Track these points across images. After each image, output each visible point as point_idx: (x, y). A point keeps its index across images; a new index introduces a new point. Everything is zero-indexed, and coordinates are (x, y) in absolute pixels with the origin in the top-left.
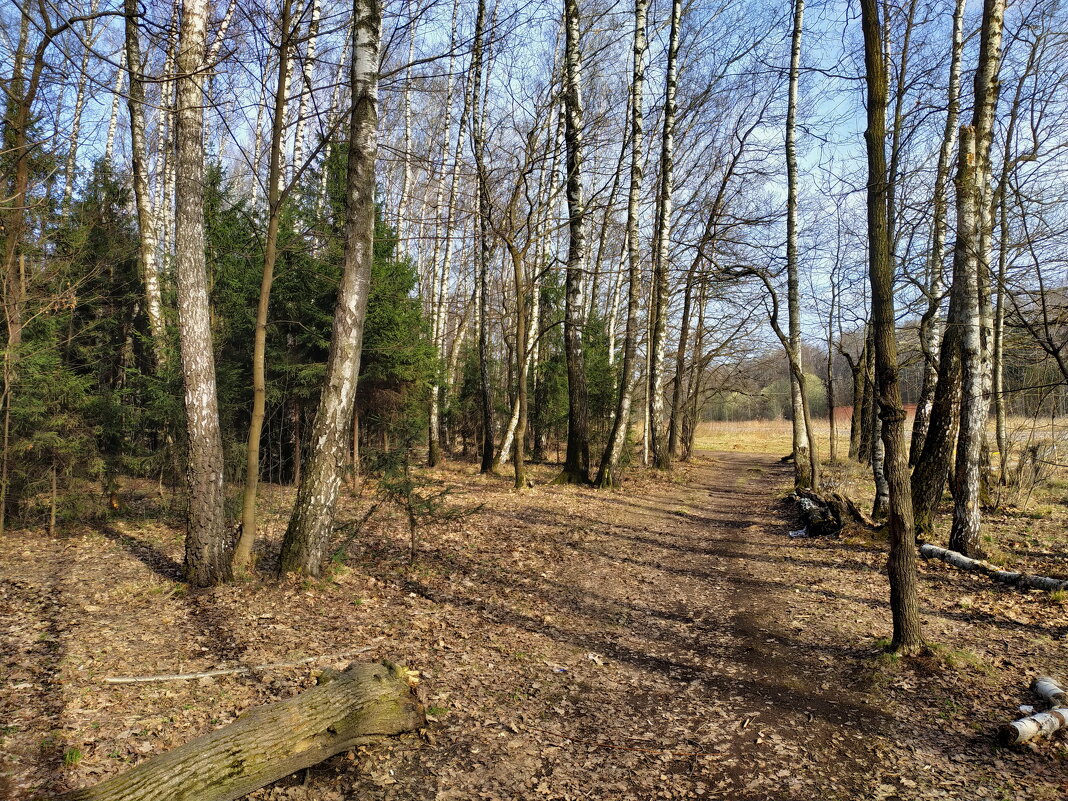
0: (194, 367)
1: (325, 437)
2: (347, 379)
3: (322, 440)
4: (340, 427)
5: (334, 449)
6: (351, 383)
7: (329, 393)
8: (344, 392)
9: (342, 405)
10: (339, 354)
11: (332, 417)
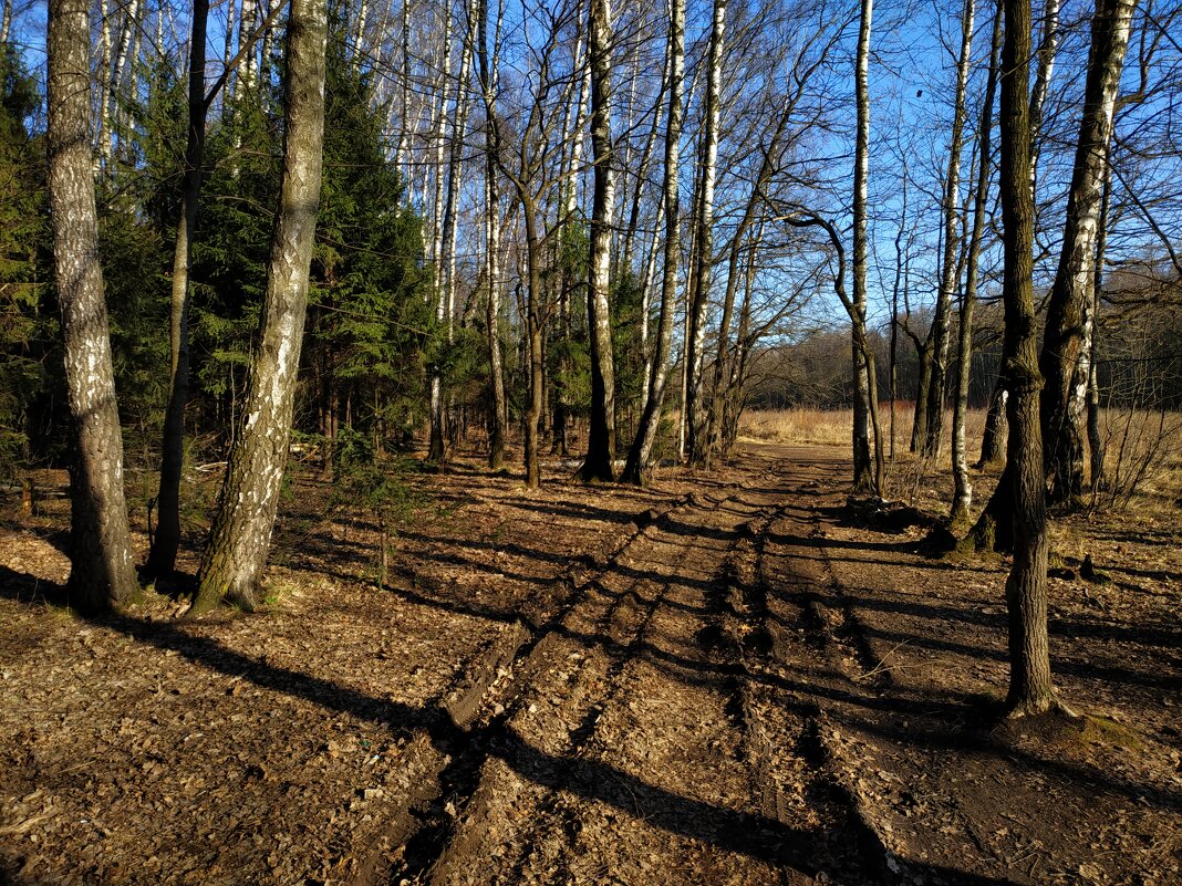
0: (74, 316)
1: (257, 414)
2: (287, 338)
3: (253, 419)
4: (277, 401)
5: (270, 432)
6: (293, 342)
7: (262, 355)
8: (282, 354)
9: (280, 372)
10: (275, 302)
11: (266, 388)
